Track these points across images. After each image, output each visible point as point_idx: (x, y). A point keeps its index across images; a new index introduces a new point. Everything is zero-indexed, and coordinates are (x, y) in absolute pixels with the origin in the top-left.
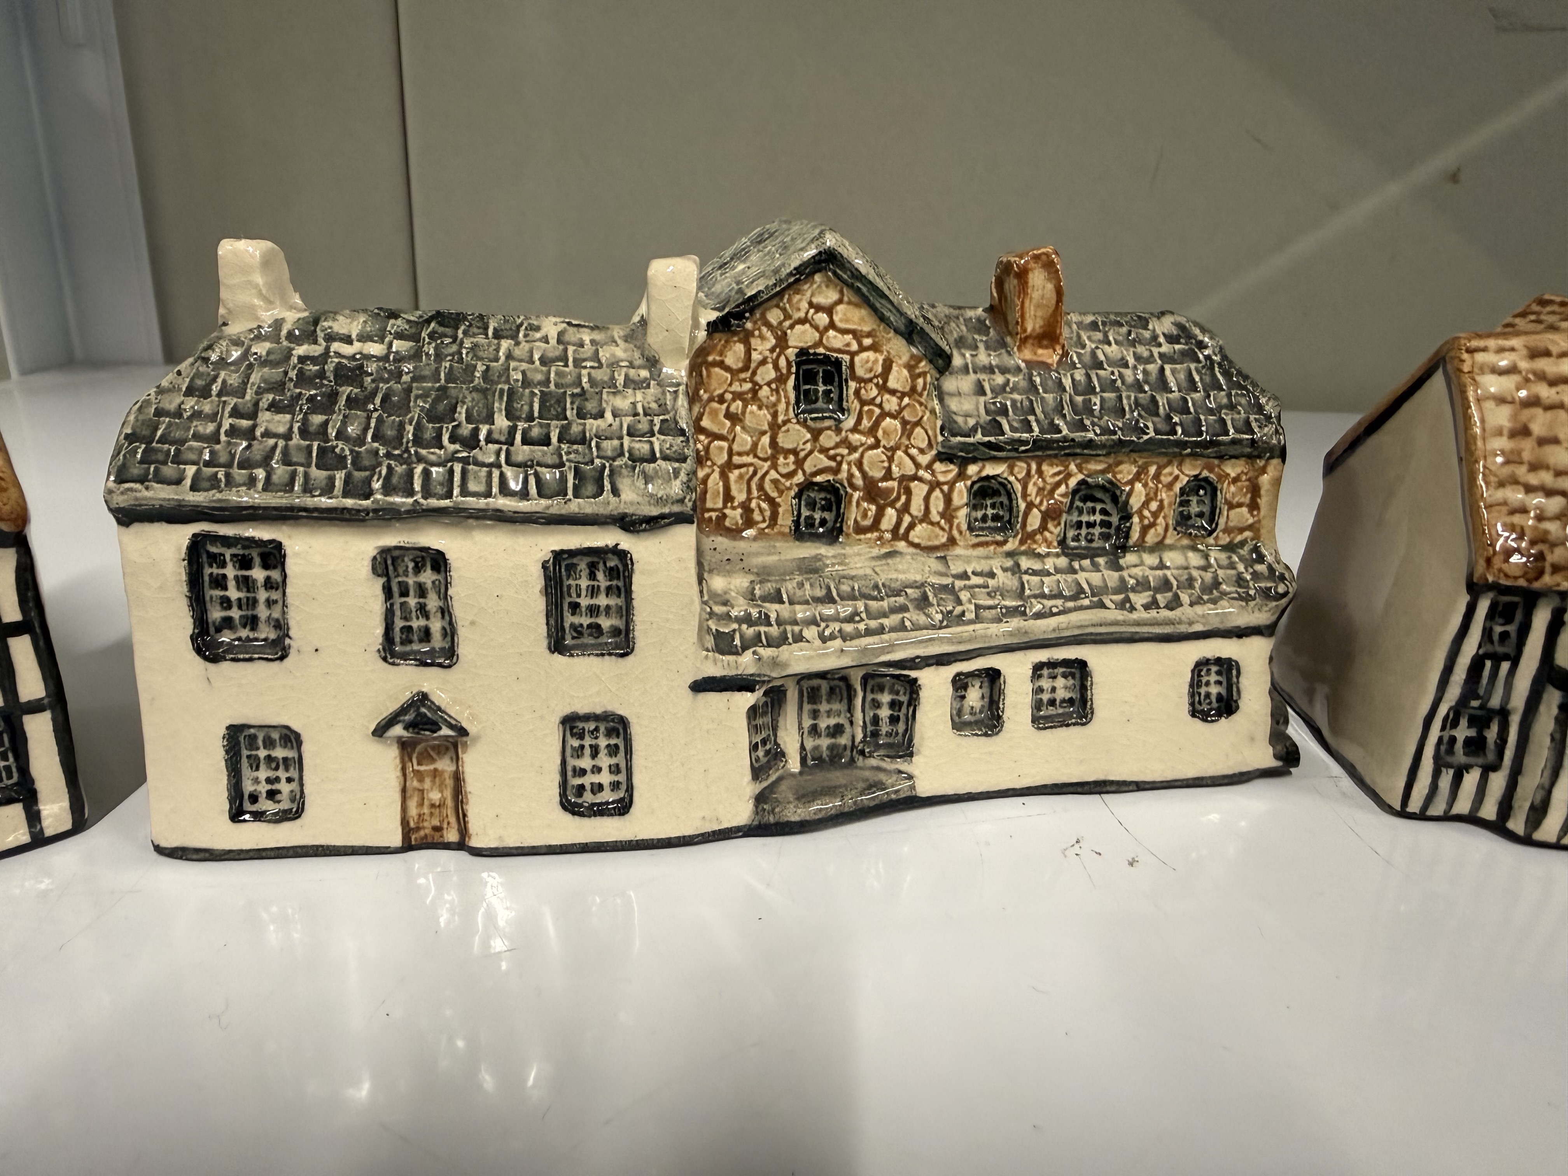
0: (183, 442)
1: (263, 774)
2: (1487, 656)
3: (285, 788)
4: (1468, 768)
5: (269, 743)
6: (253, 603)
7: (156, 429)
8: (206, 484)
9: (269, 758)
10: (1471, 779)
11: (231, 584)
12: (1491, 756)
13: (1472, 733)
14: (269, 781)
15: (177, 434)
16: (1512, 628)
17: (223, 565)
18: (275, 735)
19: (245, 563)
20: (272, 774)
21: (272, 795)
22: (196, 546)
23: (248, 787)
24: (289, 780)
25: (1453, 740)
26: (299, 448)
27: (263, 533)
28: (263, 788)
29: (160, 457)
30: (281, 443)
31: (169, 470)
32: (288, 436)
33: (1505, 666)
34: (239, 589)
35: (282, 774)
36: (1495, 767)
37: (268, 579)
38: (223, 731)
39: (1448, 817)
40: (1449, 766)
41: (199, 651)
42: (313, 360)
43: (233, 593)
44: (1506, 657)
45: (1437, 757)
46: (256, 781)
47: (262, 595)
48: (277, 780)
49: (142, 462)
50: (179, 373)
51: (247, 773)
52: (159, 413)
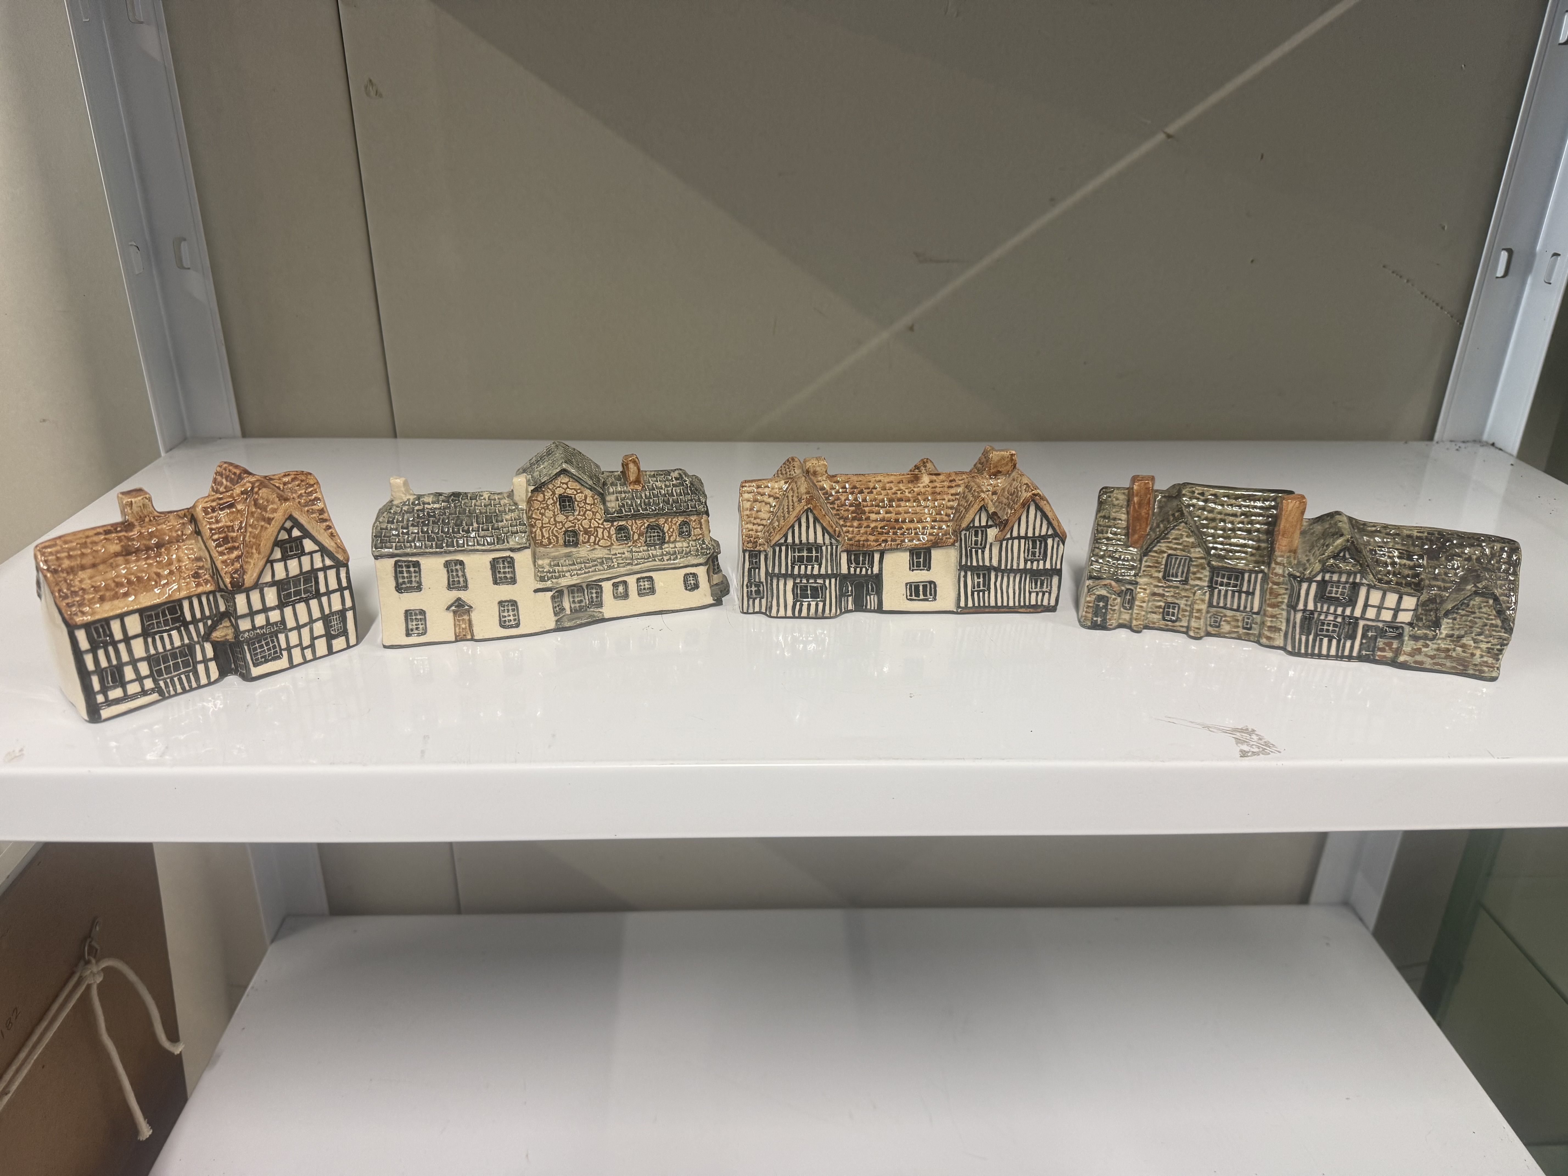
0: (390, 537)
1: (414, 623)
2: (752, 568)
3: (421, 626)
4: (756, 598)
5: (416, 614)
6: (411, 577)
7: (382, 533)
8: (399, 548)
9: (416, 619)
10: (757, 601)
11: (405, 572)
12: (762, 595)
13: (756, 589)
14: (416, 625)
15: (388, 535)
16: (757, 560)
17: (402, 568)
18: (417, 612)
19: (408, 567)
20: (417, 623)
21: (417, 629)
22: (396, 562)
23: (410, 627)
24: (422, 624)
25: (751, 591)
26: (422, 536)
27: (414, 559)
28: (414, 627)
29: (385, 541)
30: (417, 535)
31: (388, 544)
32: (418, 533)
33: (757, 570)
34: (407, 573)
35: (419, 623)
36: (763, 598)
37: (415, 570)
38: (404, 612)
39: (754, 613)
40: (751, 598)
41: (397, 591)
42: (421, 510)
43: (405, 575)
44: (757, 568)
45: (748, 596)
46: (412, 625)
47: (413, 575)
48: (418, 624)
49: (380, 543)
50: (384, 517)
51: (410, 623)
52: (381, 529)
